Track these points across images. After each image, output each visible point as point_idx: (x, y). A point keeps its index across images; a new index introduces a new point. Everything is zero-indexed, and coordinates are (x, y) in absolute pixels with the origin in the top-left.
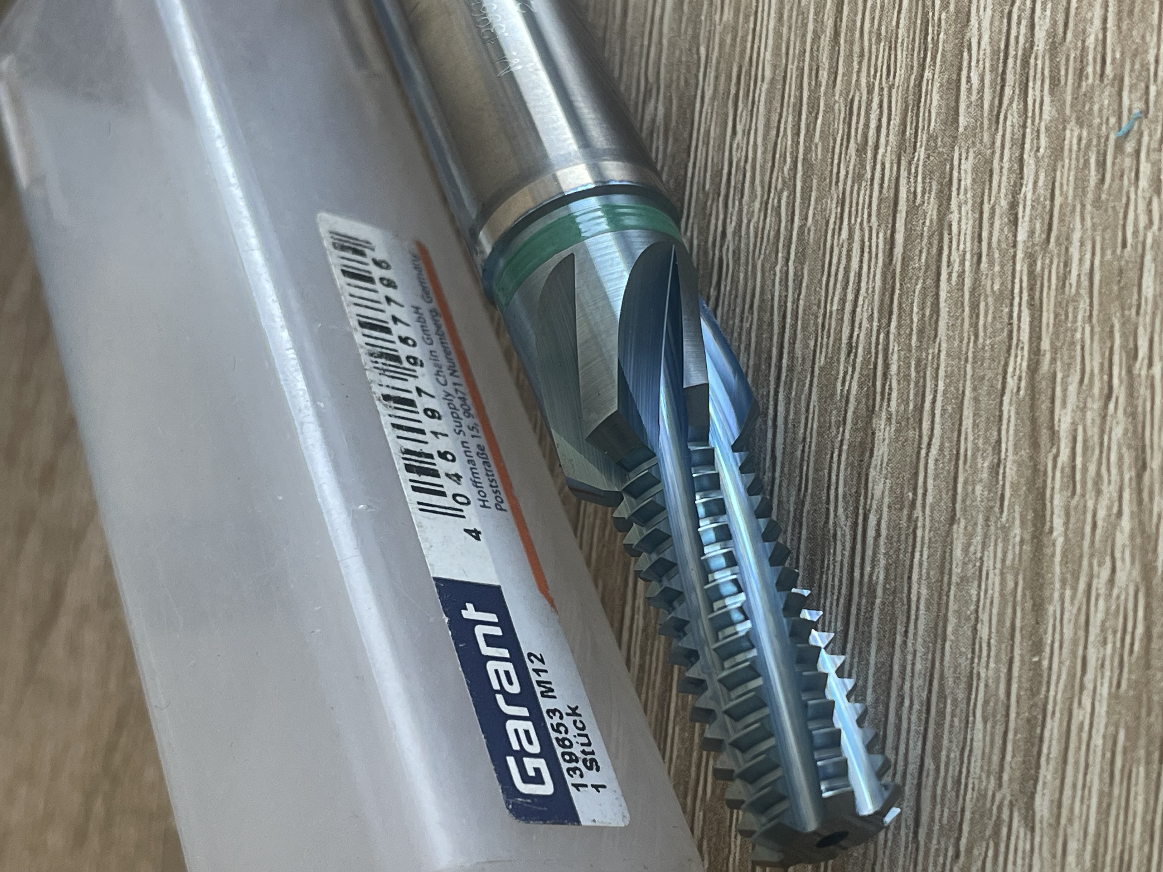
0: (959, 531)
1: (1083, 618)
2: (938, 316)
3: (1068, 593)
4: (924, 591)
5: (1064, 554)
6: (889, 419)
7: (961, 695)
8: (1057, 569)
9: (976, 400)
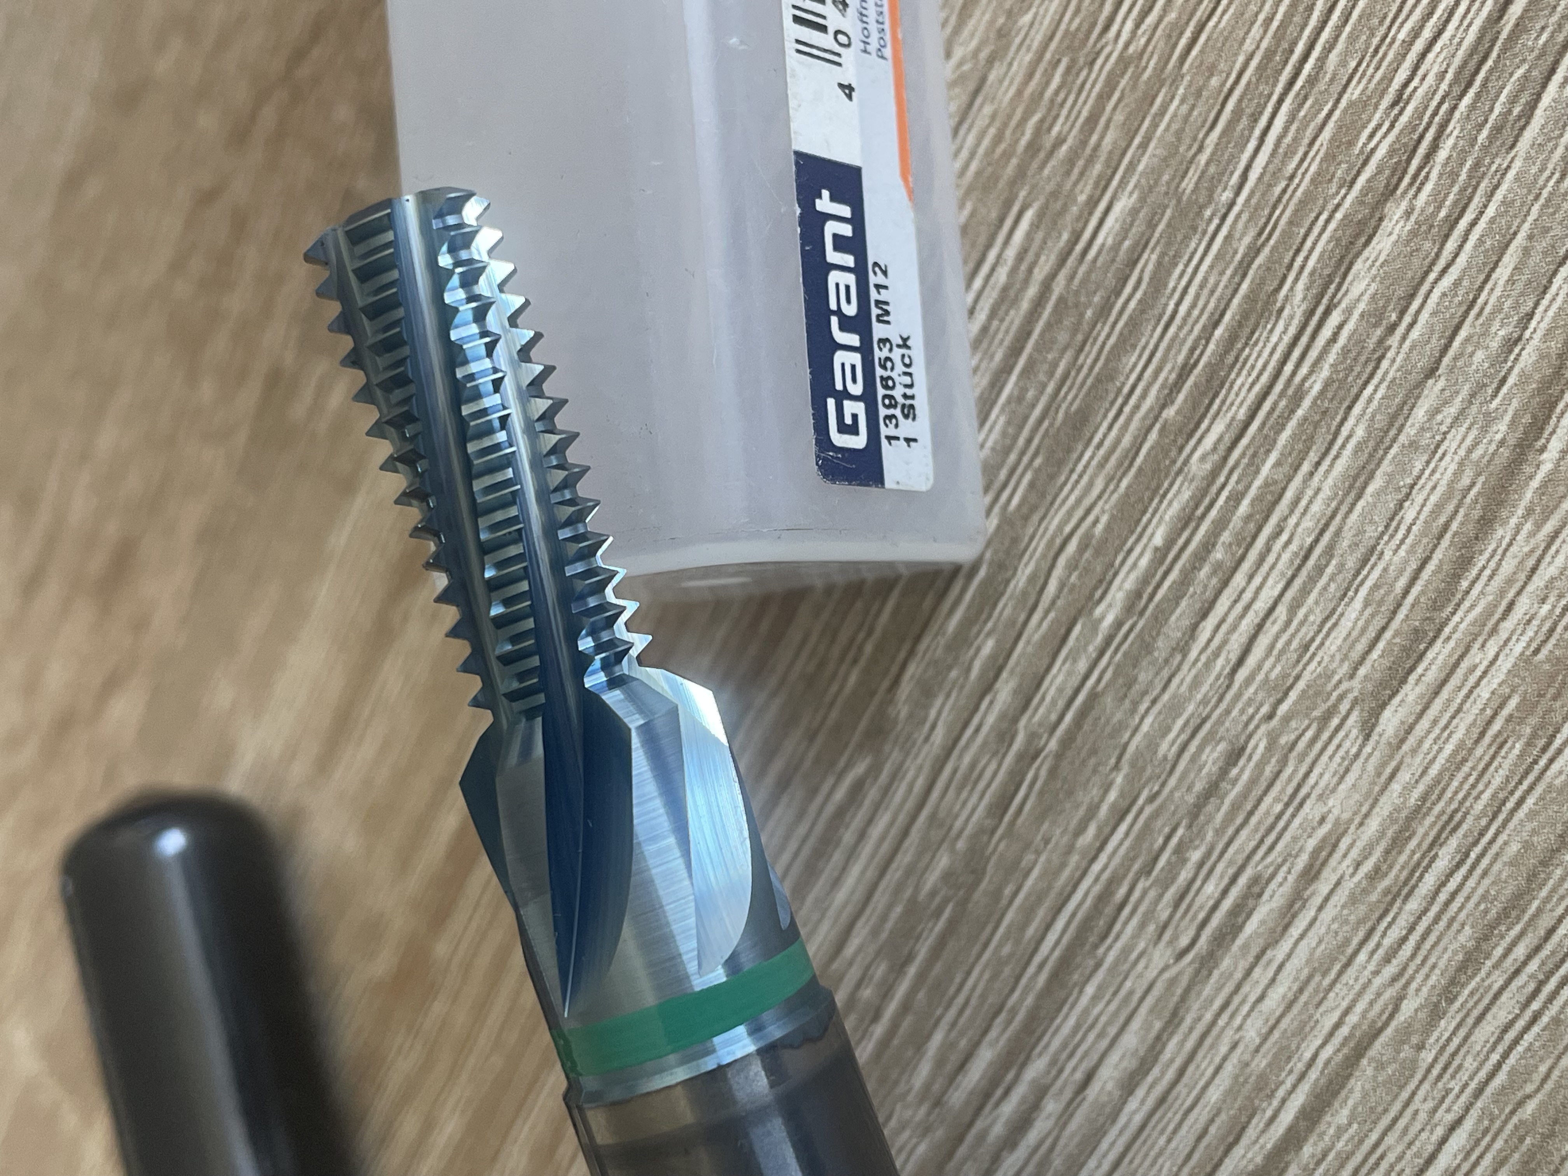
0: (1434, 389)
1: (1531, 562)
2: (1527, 123)
3: (1528, 526)
4: (1360, 432)
5: (1545, 484)
6: (1408, 214)
7: (1351, 563)
8: (1529, 495)
9: (1526, 252)
